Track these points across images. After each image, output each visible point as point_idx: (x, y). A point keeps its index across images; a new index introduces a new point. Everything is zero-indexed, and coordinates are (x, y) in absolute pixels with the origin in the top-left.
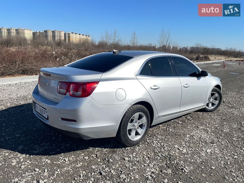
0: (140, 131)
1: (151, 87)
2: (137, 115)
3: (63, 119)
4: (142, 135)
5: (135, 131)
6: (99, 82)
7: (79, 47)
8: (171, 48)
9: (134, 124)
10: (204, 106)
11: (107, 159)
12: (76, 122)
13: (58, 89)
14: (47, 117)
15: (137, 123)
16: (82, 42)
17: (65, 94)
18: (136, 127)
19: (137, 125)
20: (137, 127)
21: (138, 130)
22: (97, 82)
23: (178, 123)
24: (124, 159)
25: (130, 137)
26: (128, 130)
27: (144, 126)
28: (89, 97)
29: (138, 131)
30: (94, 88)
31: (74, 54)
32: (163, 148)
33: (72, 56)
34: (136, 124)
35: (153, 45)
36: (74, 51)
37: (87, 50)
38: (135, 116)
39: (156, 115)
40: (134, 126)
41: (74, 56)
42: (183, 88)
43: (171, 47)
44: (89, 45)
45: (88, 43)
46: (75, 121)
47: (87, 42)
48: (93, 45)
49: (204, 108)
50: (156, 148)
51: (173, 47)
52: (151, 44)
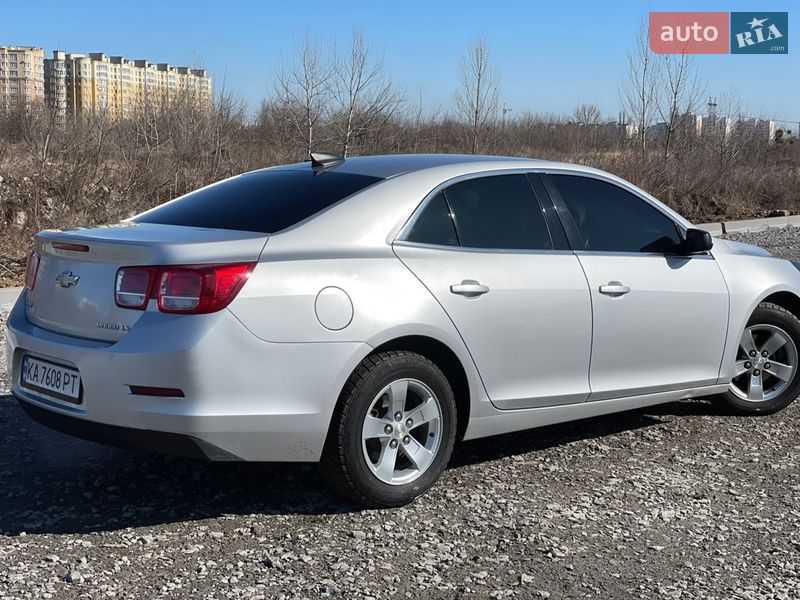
0: (414, 450)
1: (451, 287)
2: (399, 387)
3: (137, 390)
4: (423, 471)
5: (395, 450)
6: (255, 263)
7: (142, 142)
8: (728, 130)
9: (389, 422)
10: (717, 382)
11: (289, 536)
12: (183, 396)
13: (115, 291)
14: (76, 395)
15: (403, 421)
16: (157, 112)
17: (143, 308)
18: (397, 432)
19: (403, 430)
20: (401, 436)
21: (406, 447)
22: (250, 265)
23: (597, 449)
24: (352, 535)
25: (374, 469)
26: (367, 441)
27: (432, 435)
28: (224, 313)
29: (409, 451)
30: (241, 284)
31: (113, 184)
32: (500, 511)
33: (105, 196)
34: (397, 425)
35: (605, 118)
36: (115, 167)
37: (189, 159)
38: (390, 389)
39: (478, 398)
40: (388, 429)
41: (114, 196)
42: (597, 296)
43: (723, 123)
44: (202, 127)
45: (197, 117)
46: (178, 393)
47: (190, 111)
48: (228, 126)
49: (724, 394)
50: (476, 512)
51: (741, 126)
52: (592, 110)
